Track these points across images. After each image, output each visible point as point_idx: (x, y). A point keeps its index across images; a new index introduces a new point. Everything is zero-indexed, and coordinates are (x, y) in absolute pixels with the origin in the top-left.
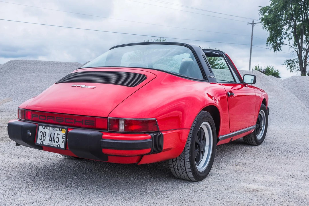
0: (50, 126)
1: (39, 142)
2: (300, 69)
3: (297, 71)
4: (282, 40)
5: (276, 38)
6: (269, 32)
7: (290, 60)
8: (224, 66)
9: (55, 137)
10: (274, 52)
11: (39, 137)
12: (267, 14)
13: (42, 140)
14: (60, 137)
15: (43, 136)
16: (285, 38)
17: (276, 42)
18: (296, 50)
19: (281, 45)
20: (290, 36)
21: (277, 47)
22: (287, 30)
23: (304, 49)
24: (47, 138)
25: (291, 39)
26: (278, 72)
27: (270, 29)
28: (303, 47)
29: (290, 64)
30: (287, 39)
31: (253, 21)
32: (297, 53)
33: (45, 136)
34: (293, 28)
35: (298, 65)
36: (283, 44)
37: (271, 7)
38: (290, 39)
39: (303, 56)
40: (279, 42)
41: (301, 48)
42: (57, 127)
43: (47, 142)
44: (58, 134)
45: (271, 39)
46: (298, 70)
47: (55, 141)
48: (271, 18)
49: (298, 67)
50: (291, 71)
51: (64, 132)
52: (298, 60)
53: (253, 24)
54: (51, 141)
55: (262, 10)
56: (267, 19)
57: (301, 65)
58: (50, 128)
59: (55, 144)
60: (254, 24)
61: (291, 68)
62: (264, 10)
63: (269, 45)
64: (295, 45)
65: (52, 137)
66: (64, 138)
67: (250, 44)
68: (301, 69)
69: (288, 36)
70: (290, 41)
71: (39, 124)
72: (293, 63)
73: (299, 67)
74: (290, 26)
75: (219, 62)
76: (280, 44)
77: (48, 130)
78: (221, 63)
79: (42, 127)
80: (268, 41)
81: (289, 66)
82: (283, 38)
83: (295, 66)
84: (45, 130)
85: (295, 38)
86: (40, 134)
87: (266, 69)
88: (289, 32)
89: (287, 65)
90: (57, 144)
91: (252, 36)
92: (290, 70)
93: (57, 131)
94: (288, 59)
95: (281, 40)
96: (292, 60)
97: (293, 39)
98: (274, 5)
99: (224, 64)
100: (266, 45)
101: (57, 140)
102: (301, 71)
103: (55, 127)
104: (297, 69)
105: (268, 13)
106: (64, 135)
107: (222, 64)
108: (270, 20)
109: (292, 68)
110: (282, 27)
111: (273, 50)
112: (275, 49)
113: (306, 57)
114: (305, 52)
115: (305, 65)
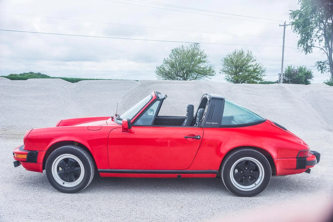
3: (328, 73)
4: (312, 43)
5: (307, 41)
6: (299, 35)
7: (321, 62)
8: (257, 66)
10: (306, 54)
12: (297, 18)
16: (316, 41)
17: (307, 45)
18: (326, 51)
19: (312, 48)
20: (320, 38)
21: (308, 49)
22: (317, 33)
25: (322, 41)
26: (311, 72)
27: (302, 32)
29: (321, 65)
31: (285, 23)
32: (327, 55)
35: (328, 66)
36: (313, 46)
37: (302, 11)
38: (320, 41)
40: (309, 45)
41: (331, 50)
45: (302, 41)
48: (301, 23)
49: (328, 68)
50: (322, 72)
52: (328, 62)
53: (285, 25)
55: (293, 14)
56: (297, 23)
57: (331, 66)
60: (286, 26)
62: (294, 14)
63: (300, 47)
64: (326, 47)
67: (282, 45)
68: (331, 71)
69: (318, 38)
70: (320, 43)
72: (323, 65)
74: (320, 29)
75: (252, 63)
76: (310, 47)
78: (254, 65)
80: (299, 43)
81: (320, 68)
82: (314, 40)
83: (325, 67)
87: (299, 68)
88: (319, 34)
89: (317, 67)
91: (284, 38)
92: (320, 71)
94: (319, 61)
96: (322, 61)
98: (304, 8)
99: (257, 65)
100: (297, 48)
102: (331, 72)
104: (328, 70)
105: (299, 16)
108: (300, 24)
109: (323, 69)
110: (312, 29)
111: (304, 52)
112: (307, 51)
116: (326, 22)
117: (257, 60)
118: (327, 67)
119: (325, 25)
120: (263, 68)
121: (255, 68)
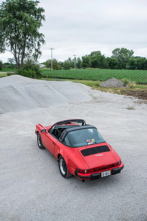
4: (4, 47)
5: (1, 46)
18: (13, 53)
19: (5, 50)
20: (9, 44)
26: (1, 62)
30: (7, 46)
34: (10, 40)
39: (17, 56)
41: (15, 52)
52: (15, 59)
64: (12, 50)
69: (7, 44)
74: (8, 39)
88: (8, 42)
94: (10, 58)
97: (10, 46)
112: (1, 52)
113: (19, 57)
114: (18, 54)
115: (19, 61)
116: (11, 36)
118: (14, 62)
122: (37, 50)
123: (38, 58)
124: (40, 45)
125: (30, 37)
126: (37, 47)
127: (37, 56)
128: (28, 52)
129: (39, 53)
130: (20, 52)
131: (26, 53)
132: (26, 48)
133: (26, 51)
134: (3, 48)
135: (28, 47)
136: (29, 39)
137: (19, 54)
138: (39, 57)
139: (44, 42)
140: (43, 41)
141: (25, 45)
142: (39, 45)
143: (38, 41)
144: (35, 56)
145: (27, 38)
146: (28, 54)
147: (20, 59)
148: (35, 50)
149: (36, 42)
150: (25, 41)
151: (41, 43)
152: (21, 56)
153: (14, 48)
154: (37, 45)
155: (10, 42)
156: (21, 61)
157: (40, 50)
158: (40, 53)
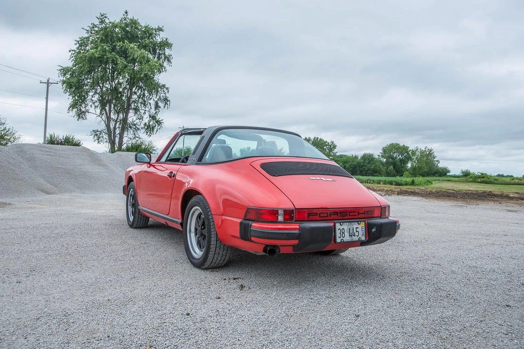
0: (347, 222)
1: (338, 240)
2: (108, 141)
3: (105, 143)
4: (87, 108)
5: (81, 105)
6: (71, 97)
7: (97, 131)
8: (7, 132)
9: (355, 231)
10: (78, 120)
11: (338, 235)
12: (68, 76)
13: (342, 238)
14: (359, 230)
15: (341, 233)
16: (91, 106)
17: (81, 110)
18: (104, 119)
19: (87, 114)
20: (96, 104)
21: (81, 115)
22: (92, 97)
23: (112, 119)
24: (347, 234)
25: (97, 107)
27: (73, 94)
28: (111, 117)
29: (97, 135)
30: (93, 107)
31: (48, 80)
32: (105, 123)
33: (344, 233)
34: (99, 95)
35: (106, 136)
36: (89, 112)
37: (74, 68)
39: (112, 127)
41: (109, 118)
42: (355, 222)
43: (347, 238)
44: (356, 228)
45: (73, 106)
46: (107, 142)
47: (355, 235)
48: (75, 82)
50: (98, 143)
51: (363, 224)
52: (106, 131)
53: (48, 83)
54: (351, 236)
55: (62, 71)
56: (70, 82)
57: (110, 136)
58: (348, 224)
59: (355, 238)
60: (50, 84)
61: (98, 139)
62: (64, 71)
63: (71, 112)
64: (102, 114)
65: (351, 232)
66: (364, 230)
67: (45, 108)
69: (94, 104)
70: (96, 109)
71: (335, 221)
72: (100, 134)
73: (107, 138)
74: (96, 93)
76: (84, 112)
77: (345, 226)
79: (339, 224)
80: (71, 107)
81: (96, 138)
82: (89, 105)
83: (102, 137)
84: (343, 227)
85: (101, 106)
86: (338, 232)
88: (95, 99)
90: (358, 238)
91: (47, 98)
92: (97, 141)
93: (355, 225)
94: (96, 129)
95: (85, 107)
96: (99, 130)
97: (99, 108)
98: (77, 66)
99: (7, 130)
100: (68, 111)
101: (357, 234)
102: (110, 142)
103: (353, 222)
104: (105, 140)
105: (71, 75)
106: (364, 228)
107: (3, 130)
108: (73, 84)
109: (100, 140)
110: (87, 93)
111: (76, 118)
112: (79, 117)
113: (115, 128)
114: (114, 123)
115: (115, 137)
116: (103, 86)
117: (6, 123)
119: (102, 89)
120: (16, 134)
121: (2, 133)
122: (153, 117)
123: (155, 132)
124: (160, 107)
125: (141, 91)
126: (153, 111)
127: (153, 128)
128: (135, 118)
129: (157, 122)
130: (117, 118)
131: (130, 120)
132: (131, 111)
133: (132, 117)
134: (83, 109)
135: (136, 110)
136: (138, 94)
137: (116, 121)
138: (155, 130)
139: (168, 103)
140: (166, 100)
141: (129, 105)
142: (157, 106)
143: (156, 100)
144: (148, 128)
145: (135, 93)
146: (135, 125)
147: (118, 131)
148: (150, 116)
149: (152, 102)
150: (129, 98)
151: (161, 104)
152: (119, 128)
153: (107, 110)
154: (153, 107)
155: (99, 100)
156: (118, 136)
157: (159, 117)
158: (159, 123)
